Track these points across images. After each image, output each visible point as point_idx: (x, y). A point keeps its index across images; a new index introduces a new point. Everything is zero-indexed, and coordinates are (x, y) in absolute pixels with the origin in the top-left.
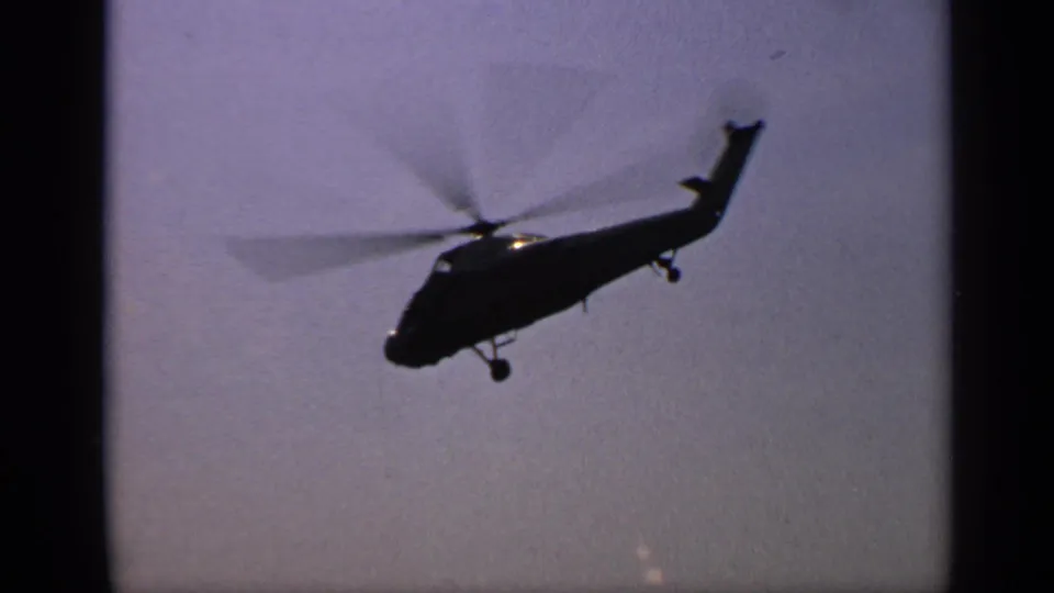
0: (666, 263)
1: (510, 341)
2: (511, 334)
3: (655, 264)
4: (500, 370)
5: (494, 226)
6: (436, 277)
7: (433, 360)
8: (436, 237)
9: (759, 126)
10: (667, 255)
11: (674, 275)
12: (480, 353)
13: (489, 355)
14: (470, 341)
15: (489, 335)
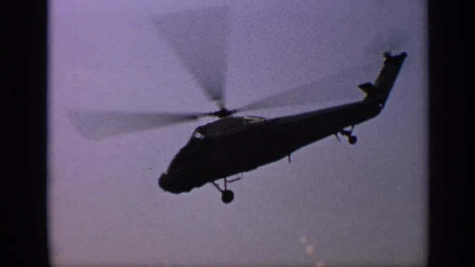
0: (348, 134)
1: (239, 179)
2: (240, 175)
3: (339, 134)
4: (227, 197)
5: (230, 113)
6: (193, 141)
7: (188, 189)
8: (194, 117)
9: (404, 55)
10: (348, 128)
11: (353, 140)
12: (217, 186)
13: (223, 188)
14: (211, 179)
15: (223, 175)
